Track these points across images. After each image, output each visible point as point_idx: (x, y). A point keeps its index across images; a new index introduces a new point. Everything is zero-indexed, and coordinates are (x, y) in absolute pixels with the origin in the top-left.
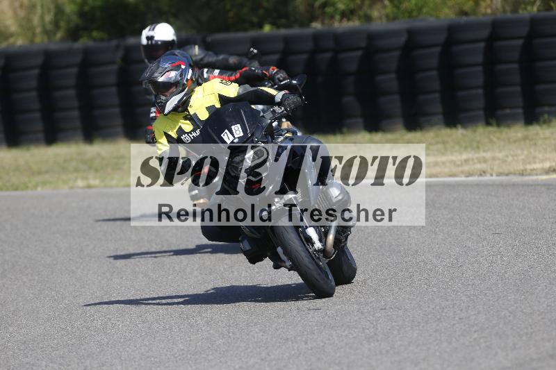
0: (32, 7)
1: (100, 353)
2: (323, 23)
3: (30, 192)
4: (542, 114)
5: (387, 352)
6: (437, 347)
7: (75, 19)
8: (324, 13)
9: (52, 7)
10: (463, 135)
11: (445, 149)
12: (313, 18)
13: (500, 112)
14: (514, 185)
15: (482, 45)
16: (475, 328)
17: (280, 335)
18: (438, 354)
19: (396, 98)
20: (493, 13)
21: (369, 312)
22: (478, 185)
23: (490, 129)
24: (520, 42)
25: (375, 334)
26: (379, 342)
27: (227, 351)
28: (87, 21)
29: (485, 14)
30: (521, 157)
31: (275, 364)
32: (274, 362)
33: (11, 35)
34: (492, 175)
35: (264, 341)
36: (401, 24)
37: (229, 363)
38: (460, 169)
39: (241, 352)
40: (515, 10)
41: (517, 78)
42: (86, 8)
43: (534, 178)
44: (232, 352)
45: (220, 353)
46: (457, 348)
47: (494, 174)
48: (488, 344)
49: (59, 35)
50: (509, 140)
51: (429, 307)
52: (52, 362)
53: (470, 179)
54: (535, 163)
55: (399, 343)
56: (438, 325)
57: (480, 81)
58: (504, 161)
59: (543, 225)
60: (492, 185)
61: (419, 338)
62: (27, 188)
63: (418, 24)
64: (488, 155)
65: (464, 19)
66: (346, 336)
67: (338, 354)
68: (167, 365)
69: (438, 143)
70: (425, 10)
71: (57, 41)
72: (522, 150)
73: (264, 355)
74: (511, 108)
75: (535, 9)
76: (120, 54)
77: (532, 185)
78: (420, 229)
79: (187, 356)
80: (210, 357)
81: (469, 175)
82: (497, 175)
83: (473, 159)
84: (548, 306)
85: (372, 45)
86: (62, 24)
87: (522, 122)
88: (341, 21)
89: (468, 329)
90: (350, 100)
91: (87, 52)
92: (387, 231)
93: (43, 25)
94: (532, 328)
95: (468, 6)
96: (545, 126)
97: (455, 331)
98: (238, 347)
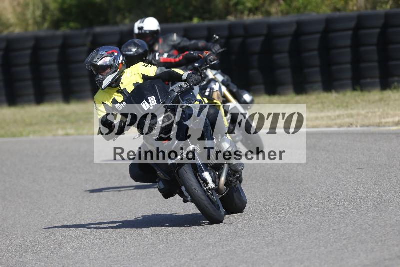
0: (27, 5)
1: (74, 254)
2: (236, 17)
3: (24, 139)
4: (393, 82)
5: (281, 254)
6: (317, 251)
7: (58, 14)
8: (236, 10)
9: (41, 5)
10: (337, 98)
11: (324, 108)
12: (228, 13)
13: (363, 81)
14: (373, 134)
15: (350, 32)
16: (345, 237)
17: (204, 241)
18: (317, 255)
19: (289, 70)
20: (358, 9)
21: (268, 225)
22: (347, 133)
23: (356, 93)
24: (378, 30)
25: (273, 241)
26: (276, 247)
27: (166, 253)
28: (66, 15)
29: (353, 10)
30: (378, 113)
31: (200, 263)
32: (200, 262)
33: (11, 25)
34: (357, 126)
35: (193, 246)
36: (293, 17)
37: (167, 262)
38: (334, 122)
39: (176, 254)
40: (374, 7)
41: (375, 57)
42: (66, 6)
43: (387, 128)
44: (169, 254)
45: (161, 255)
46: (331, 252)
47: (359, 126)
48: (354, 248)
49: (46, 25)
50: (369, 101)
51: (311, 221)
52: (40, 261)
53: (342, 129)
54: (388, 117)
55: (289, 247)
56: (317, 235)
57: (349, 58)
58: (366, 116)
59: (394, 163)
60: (357, 134)
61: (304, 244)
62: (22, 135)
63: (304, 17)
64: (354, 112)
65: (338, 14)
66: (252, 243)
67: (246, 256)
68: (122, 263)
69: (318, 103)
70: (309, 7)
71: (45, 30)
72: (379, 108)
73: (192, 256)
74: (371, 77)
75: (389, 6)
76: (90, 39)
77: (386, 134)
78: (305, 166)
79: (137, 257)
80: (154, 258)
81: (341, 126)
82: (361, 127)
83: (343, 115)
84: (397, 221)
85: (271, 33)
86: (48, 17)
87: (379, 88)
88: (249, 15)
89: (339, 238)
90: (255, 72)
91: (66, 38)
92: (281, 167)
93: (35, 18)
94: (385, 237)
95: (340, 5)
96: (395, 91)
97: (330, 239)
98: (174, 250)
